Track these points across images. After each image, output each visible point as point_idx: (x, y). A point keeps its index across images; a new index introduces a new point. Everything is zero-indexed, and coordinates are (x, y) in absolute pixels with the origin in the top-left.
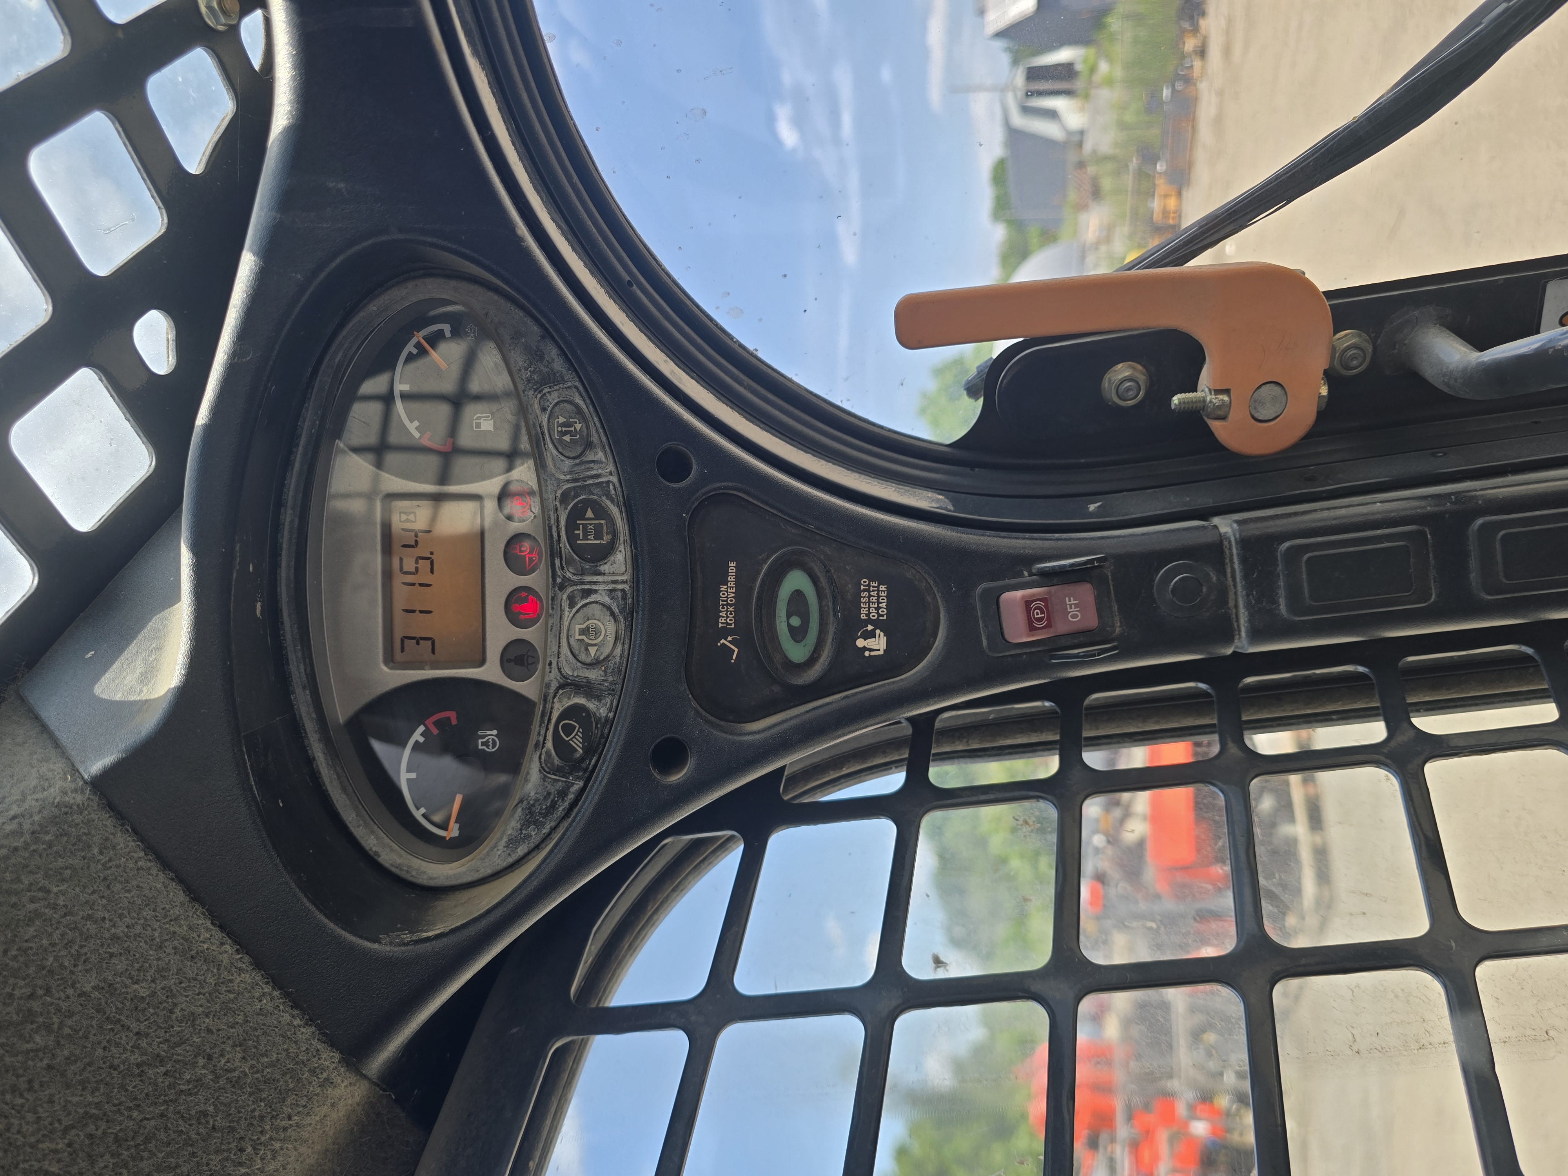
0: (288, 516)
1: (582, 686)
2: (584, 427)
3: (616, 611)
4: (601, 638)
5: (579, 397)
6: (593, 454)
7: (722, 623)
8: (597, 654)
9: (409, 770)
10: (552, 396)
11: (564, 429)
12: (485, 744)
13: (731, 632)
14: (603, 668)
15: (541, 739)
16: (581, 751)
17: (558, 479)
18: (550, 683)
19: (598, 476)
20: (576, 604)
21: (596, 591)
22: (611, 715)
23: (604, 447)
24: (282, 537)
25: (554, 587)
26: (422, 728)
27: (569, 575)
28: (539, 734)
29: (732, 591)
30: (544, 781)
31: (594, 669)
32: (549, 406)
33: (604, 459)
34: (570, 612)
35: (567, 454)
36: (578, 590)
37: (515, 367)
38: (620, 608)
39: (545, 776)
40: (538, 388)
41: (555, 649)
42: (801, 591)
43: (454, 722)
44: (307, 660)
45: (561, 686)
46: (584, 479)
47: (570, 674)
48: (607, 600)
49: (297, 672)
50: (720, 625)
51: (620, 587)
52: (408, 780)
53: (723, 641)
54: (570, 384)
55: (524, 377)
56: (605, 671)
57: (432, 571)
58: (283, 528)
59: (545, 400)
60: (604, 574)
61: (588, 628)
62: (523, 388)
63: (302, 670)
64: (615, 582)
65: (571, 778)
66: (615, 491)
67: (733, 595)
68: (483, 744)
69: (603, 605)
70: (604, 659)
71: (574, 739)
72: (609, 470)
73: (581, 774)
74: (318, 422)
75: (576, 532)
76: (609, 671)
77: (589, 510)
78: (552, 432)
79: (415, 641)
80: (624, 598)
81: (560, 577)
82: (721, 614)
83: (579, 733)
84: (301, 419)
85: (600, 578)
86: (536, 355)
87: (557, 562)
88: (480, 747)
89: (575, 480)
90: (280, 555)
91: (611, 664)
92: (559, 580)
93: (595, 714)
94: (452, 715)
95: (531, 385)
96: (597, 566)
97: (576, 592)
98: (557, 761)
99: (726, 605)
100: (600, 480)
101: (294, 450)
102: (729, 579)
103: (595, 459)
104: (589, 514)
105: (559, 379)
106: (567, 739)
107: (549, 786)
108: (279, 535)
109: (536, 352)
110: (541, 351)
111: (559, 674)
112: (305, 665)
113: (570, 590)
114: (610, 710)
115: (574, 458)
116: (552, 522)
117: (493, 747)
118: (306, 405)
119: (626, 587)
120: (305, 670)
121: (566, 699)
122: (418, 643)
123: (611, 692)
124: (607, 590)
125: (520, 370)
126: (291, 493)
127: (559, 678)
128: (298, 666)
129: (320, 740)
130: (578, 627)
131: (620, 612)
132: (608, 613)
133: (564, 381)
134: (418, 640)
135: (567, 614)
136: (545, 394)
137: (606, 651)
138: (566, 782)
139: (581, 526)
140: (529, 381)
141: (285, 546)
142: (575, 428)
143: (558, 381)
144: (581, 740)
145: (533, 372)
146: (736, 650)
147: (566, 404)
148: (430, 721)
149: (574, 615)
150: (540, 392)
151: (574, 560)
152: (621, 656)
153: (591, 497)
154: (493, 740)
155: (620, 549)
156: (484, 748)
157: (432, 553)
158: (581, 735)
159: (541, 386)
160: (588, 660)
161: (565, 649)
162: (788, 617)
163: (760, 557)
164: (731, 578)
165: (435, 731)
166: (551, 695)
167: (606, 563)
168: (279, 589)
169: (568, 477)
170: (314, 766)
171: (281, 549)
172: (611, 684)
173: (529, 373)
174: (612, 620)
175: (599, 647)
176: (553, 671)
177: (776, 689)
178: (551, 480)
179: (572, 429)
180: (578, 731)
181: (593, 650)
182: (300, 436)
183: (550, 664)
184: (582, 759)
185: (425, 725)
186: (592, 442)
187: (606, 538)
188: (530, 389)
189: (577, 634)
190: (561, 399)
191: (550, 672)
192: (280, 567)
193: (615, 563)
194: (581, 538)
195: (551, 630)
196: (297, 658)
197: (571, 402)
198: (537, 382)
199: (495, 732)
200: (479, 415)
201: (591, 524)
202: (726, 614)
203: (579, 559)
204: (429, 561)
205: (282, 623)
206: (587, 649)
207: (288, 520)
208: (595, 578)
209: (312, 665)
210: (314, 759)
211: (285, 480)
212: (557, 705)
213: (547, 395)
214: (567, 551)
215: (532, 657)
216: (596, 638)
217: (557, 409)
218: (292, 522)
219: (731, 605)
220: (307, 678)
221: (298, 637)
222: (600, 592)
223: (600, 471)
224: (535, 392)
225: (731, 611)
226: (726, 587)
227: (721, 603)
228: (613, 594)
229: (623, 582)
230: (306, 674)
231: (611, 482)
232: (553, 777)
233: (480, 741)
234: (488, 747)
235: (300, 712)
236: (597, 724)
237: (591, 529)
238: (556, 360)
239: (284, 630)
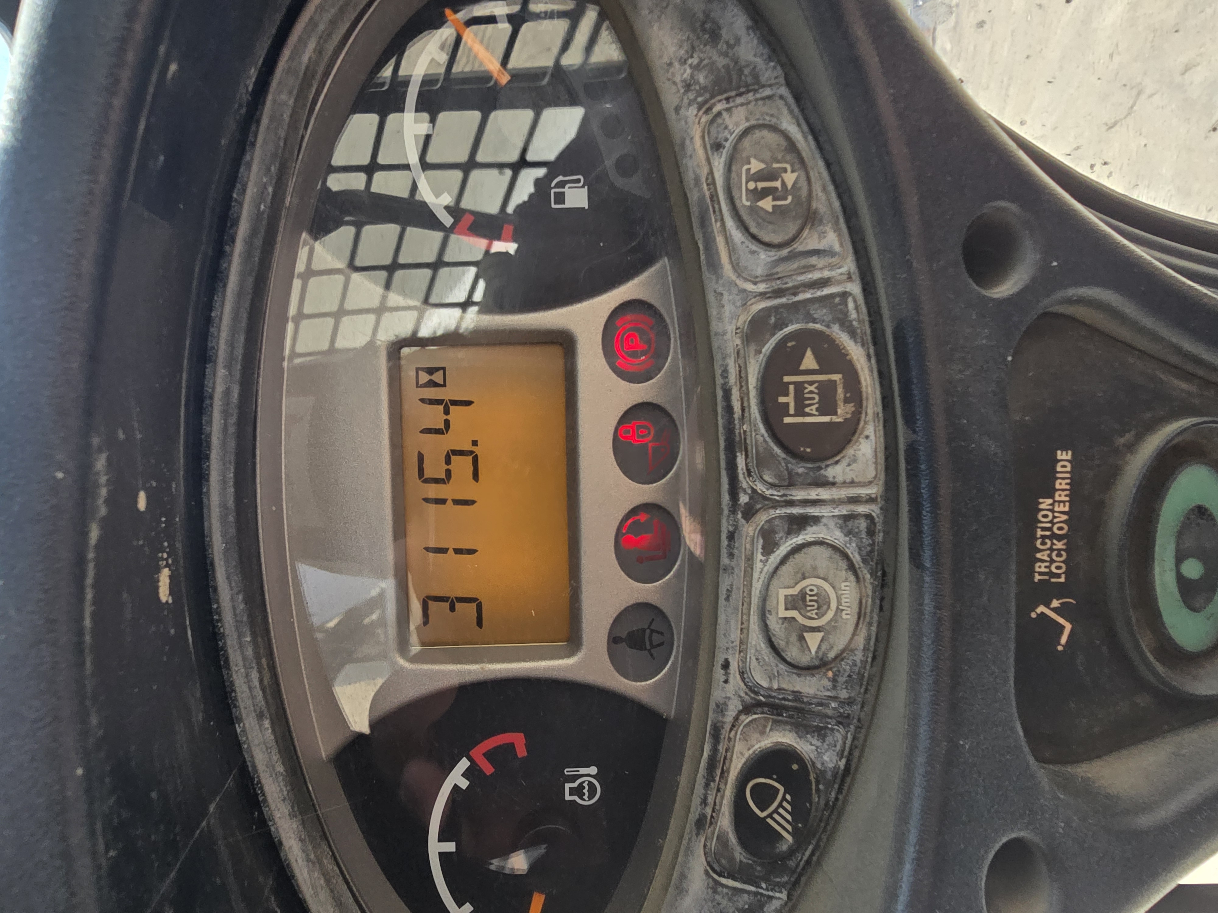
0: (219, 381)
1: (786, 708)
2: (803, 178)
3: (856, 558)
4: (830, 615)
5: (789, 117)
6: (815, 236)
7: (1040, 574)
8: (824, 647)
9: (442, 838)
10: (735, 118)
11: (761, 185)
12: (578, 791)
13: (1060, 591)
14: (830, 674)
15: (709, 810)
16: (790, 838)
17: (745, 291)
18: (725, 704)
19: (824, 283)
20: (777, 545)
21: (816, 520)
22: (842, 764)
23: (837, 223)
24: (210, 422)
25: (733, 510)
26: (464, 764)
27: (760, 487)
28: (704, 802)
29: (1062, 508)
30: (715, 892)
31: (813, 675)
32: (726, 140)
33: (837, 248)
34: (764, 562)
35: (766, 239)
36: (780, 517)
37: (661, 57)
38: (864, 553)
39: (717, 882)
40: (705, 102)
41: (735, 635)
42: (1206, 510)
43: (522, 752)
44: (264, 661)
45: (747, 709)
46: (795, 291)
47: (765, 684)
48: (837, 537)
49: (245, 688)
50: (1037, 578)
51: (862, 509)
52: (441, 854)
53: (1041, 609)
54: (767, 92)
55: (678, 79)
56: (834, 680)
57: (476, 476)
58: (211, 405)
59: (719, 126)
60: (833, 484)
61: (803, 595)
62: (676, 102)
63: (256, 683)
64: (854, 500)
65: (764, 885)
66: (858, 312)
67: (1064, 517)
68: (572, 791)
69: (834, 548)
70: (836, 657)
71: (776, 816)
72: (844, 270)
73: (785, 879)
74: (270, 189)
75: (782, 400)
76: (842, 679)
77: (809, 353)
78: (735, 193)
79: (447, 605)
80: (871, 533)
81: (745, 492)
82: (1039, 555)
83: (785, 804)
84: (239, 186)
85: (824, 494)
86: (704, 30)
87: (741, 461)
88: (568, 798)
89: (778, 293)
90: (208, 457)
91: (845, 666)
92: (744, 499)
93: (813, 764)
94: (518, 740)
95: (691, 95)
96: (820, 468)
97: (776, 522)
98: (739, 854)
99: (1050, 538)
100: (826, 291)
101: (227, 248)
102: (1058, 486)
103: (820, 246)
104: (809, 361)
105: (750, 80)
106: (762, 815)
107: (724, 902)
108: (205, 419)
109: (704, 23)
110: (714, 22)
111: (742, 685)
112: (260, 672)
113: (762, 518)
114: (841, 755)
115: (780, 246)
116: (732, 378)
117: (590, 798)
118: (247, 157)
119: (874, 509)
120: (261, 681)
121: (757, 735)
122: (452, 608)
123: (843, 720)
124: (839, 517)
125: (670, 64)
126: (224, 335)
127: (743, 695)
128: (247, 675)
129: (292, 815)
130: (783, 593)
131: (864, 561)
132: (844, 564)
133: (757, 84)
134: (452, 603)
135: (758, 565)
136: (719, 114)
137: (840, 642)
138: (756, 894)
139: (792, 387)
140: (688, 87)
141: (215, 441)
142: (783, 184)
143: (747, 86)
144: (789, 817)
145: (696, 68)
146: (1068, 627)
147: (765, 133)
148: (477, 752)
149: (777, 569)
150: (707, 112)
151: (773, 456)
152: (866, 649)
153: (811, 325)
154: (590, 784)
155: (866, 433)
156: (576, 798)
157: (475, 443)
158: (789, 808)
159: (712, 97)
160: (805, 660)
161: (756, 639)
162: (1179, 560)
163: (1122, 440)
164: (1061, 484)
165: (488, 769)
166: (727, 727)
167: (837, 462)
168: (206, 524)
169: (762, 287)
170: (282, 854)
171: (209, 447)
172: (842, 703)
173: (689, 71)
174: (852, 578)
175: (827, 633)
176: (731, 680)
177: (1143, 700)
178: (730, 294)
179: (778, 184)
180: (784, 799)
181: (813, 640)
182: (236, 222)
183: (726, 665)
184: (792, 852)
185: (470, 759)
186: (815, 212)
187: (844, 411)
188: (689, 105)
189: (782, 606)
190: (753, 122)
191: (726, 682)
192: (208, 480)
193: (855, 461)
194: (792, 411)
195: (727, 599)
196: (244, 659)
197: (774, 128)
198: (705, 88)
199: (593, 770)
200: (561, 178)
201: (811, 383)
202: (1049, 556)
203: (783, 455)
204: (470, 458)
205: (215, 589)
206: (802, 638)
207: (219, 389)
208: (813, 494)
209: (272, 668)
210: (281, 843)
211: (211, 310)
212: (739, 746)
213: (725, 115)
214: (760, 439)
215: (658, 632)
216: (820, 616)
217: (747, 142)
218: (227, 393)
219: (1059, 538)
220: (265, 696)
221: (245, 619)
222: (824, 520)
223: (826, 274)
224: (699, 109)
225: (1059, 550)
226: (1050, 501)
227: (1039, 533)
228: (850, 524)
229: (871, 500)
230: (263, 690)
231: (850, 294)
232: (730, 883)
233: (567, 786)
234: (581, 797)
235: (252, 757)
236: (818, 783)
237: (811, 392)
238: (743, 40)
239: (218, 602)
